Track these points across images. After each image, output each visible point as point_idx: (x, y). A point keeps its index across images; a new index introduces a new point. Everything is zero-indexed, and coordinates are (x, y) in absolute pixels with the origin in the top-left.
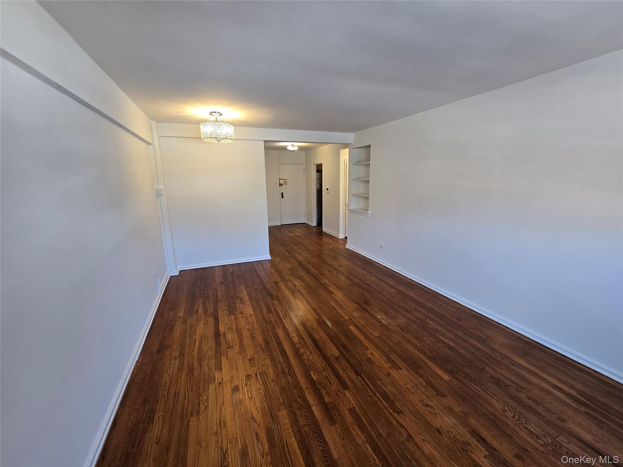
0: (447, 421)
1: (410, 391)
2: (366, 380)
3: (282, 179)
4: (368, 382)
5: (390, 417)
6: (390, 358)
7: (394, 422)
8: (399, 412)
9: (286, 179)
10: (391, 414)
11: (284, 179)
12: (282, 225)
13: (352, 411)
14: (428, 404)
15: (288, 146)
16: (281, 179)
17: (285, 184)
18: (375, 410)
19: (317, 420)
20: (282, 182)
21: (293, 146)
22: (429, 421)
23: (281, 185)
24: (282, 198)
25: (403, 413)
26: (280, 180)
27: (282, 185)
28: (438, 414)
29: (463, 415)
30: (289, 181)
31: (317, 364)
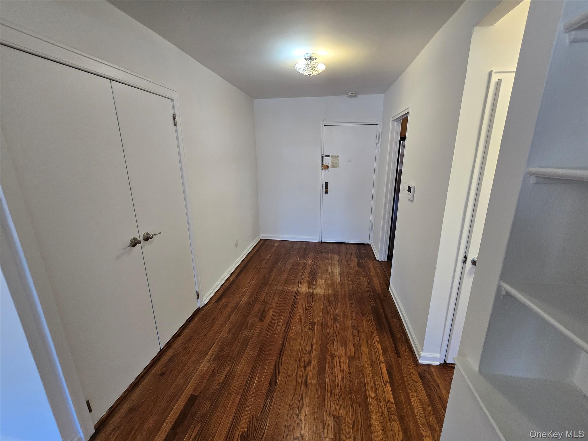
3: (328, 156)
9: (337, 157)
11: (333, 157)
12: (322, 243)
16: (326, 156)
17: (333, 167)
20: (327, 161)
23: (325, 167)
24: (326, 192)
26: (324, 157)
27: (327, 167)
30: (341, 161)
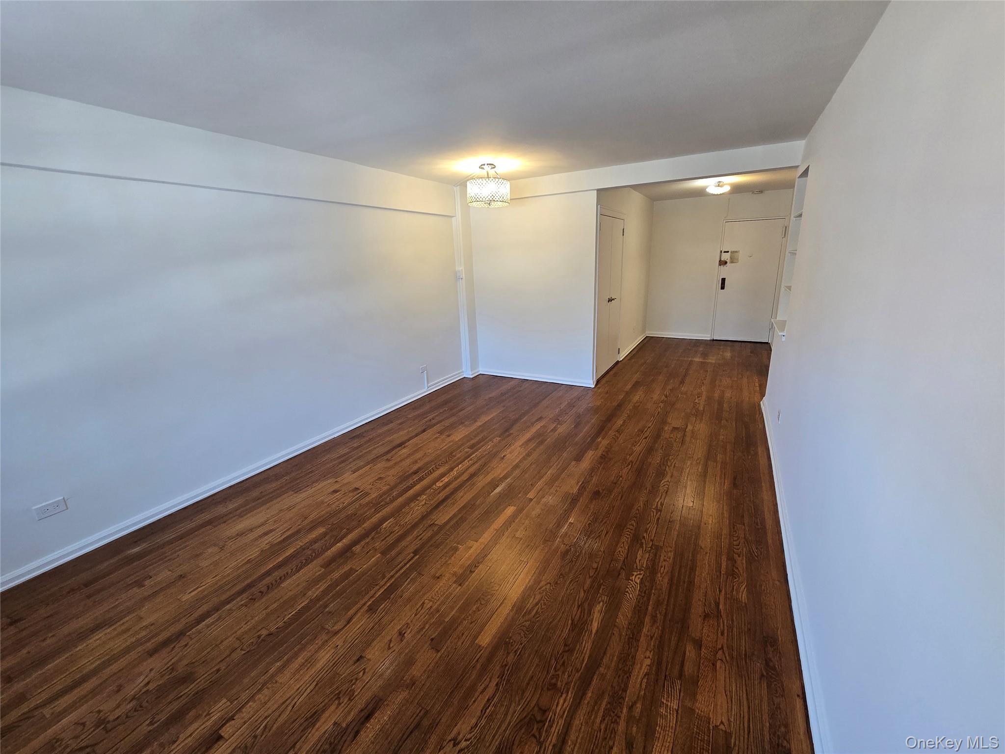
0: (383, 664)
1: (420, 608)
2: (411, 563)
3: (728, 252)
4: (408, 565)
5: (358, 606)
6: (475, 566)
7: (351, 612)
8: (372, 610)
9: (736, 252)
10: (364, 604)
11: (733, 252)
12: (713, 340)
13: (352, 571)
14: (405, 635)
15: (707, 187)
16: (725, 252)
17: (732, 262)
18: (363, 589)
19: (324, 553)
20: (726, 257)
21: (719, 185)
22: (373, 644)
23: (723, 263)
24: (723, 288)
25: (373, 615)
26: (722, 253)
27: (726, 263)
28: (391, 651)
29: (408, 681)
30: (741, 257)
31: (410, 515)
